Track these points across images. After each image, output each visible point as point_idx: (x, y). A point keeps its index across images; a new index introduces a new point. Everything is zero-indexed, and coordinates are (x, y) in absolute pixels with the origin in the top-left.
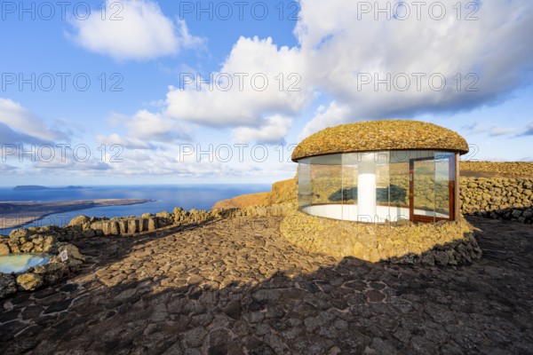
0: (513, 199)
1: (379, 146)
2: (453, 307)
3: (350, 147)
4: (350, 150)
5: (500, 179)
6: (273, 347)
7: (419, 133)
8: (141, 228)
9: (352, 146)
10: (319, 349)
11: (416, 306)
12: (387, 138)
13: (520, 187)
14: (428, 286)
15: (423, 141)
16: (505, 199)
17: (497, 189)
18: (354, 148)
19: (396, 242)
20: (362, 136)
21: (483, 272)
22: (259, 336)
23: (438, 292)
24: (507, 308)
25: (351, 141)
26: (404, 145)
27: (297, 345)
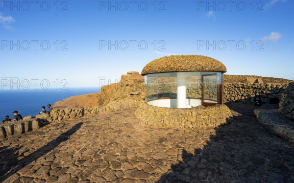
0: (231, 92)
1: (196, 69)
2: (237, 142)
3: (182, 68)
4: (183, 70)
5: (227, 83)
6: (183, 180)
7: (212, 63)
8: (26, 129)
9: (184, 68)
10: (203, 174)
11: (225, 145)
12: (200, 65)
13: (233, 87)
14: (223, 135)
15: (214, 67)
16: (229, 93)
17: (226, 88)
18: (185, 69)
19: (205, 117)
20: (188, 63)
21: (237, 126)
22: (173, 177)
23: (228, 137)
24: (252, 139)
25: (183, 66)
26: (207, 69)
27: (193, 176)
